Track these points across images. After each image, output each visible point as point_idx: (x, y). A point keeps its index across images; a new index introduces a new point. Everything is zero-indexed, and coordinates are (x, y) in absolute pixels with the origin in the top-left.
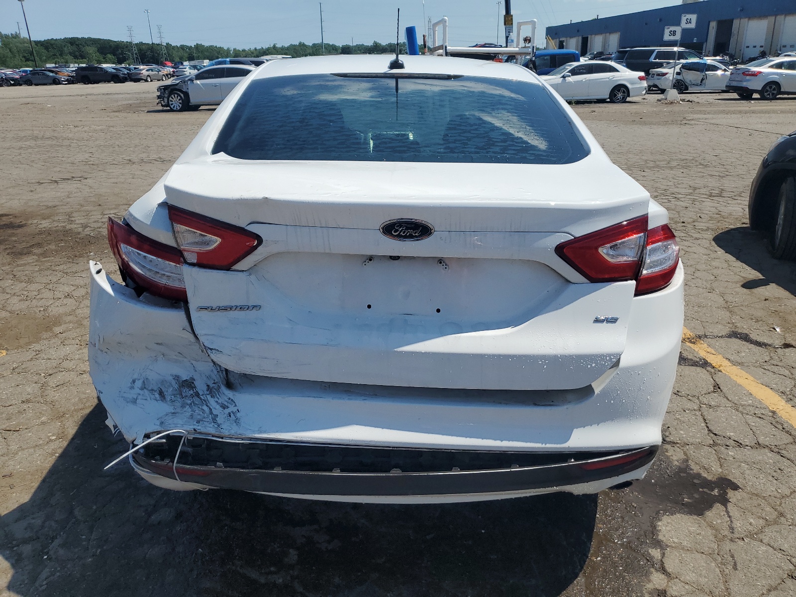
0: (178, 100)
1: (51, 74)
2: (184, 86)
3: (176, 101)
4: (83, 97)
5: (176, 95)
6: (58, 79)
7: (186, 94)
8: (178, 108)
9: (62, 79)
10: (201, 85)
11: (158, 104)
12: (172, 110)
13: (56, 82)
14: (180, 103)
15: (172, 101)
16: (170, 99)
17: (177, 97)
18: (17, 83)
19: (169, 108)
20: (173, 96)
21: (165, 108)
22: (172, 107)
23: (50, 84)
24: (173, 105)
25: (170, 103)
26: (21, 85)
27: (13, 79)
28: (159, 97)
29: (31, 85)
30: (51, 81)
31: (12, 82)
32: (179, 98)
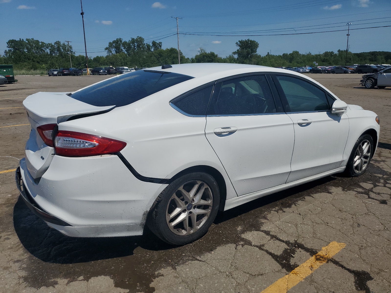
0: (370, 83)
1: (345, 69)
2: (376, 76)
3: (369, 83)
4: (342, 80)
5: (370, 80)
6: (346, 71)
7: (376, 80)
8: (369, 87)
9: (349, 71)
10: (385, 76)
11: (360, 84)
12: (366, 88)
13: (346, 72)
14: (371, 84)
15: (367, 83)
16: (367, 82)
17: (371, 81)
18: (329, 72)
19: (364, 87)
20: (368, 81)
21: (363, 87)
22: (366, 86)
23: (343, 73)
24: (367, 85)
25: (366, 84)
26: (330, 73)
27: (327, 71)
28: (361, 81)
29: (334, 73)
30: (343, 72)
31: (326, 72)
32: (371, 82)
